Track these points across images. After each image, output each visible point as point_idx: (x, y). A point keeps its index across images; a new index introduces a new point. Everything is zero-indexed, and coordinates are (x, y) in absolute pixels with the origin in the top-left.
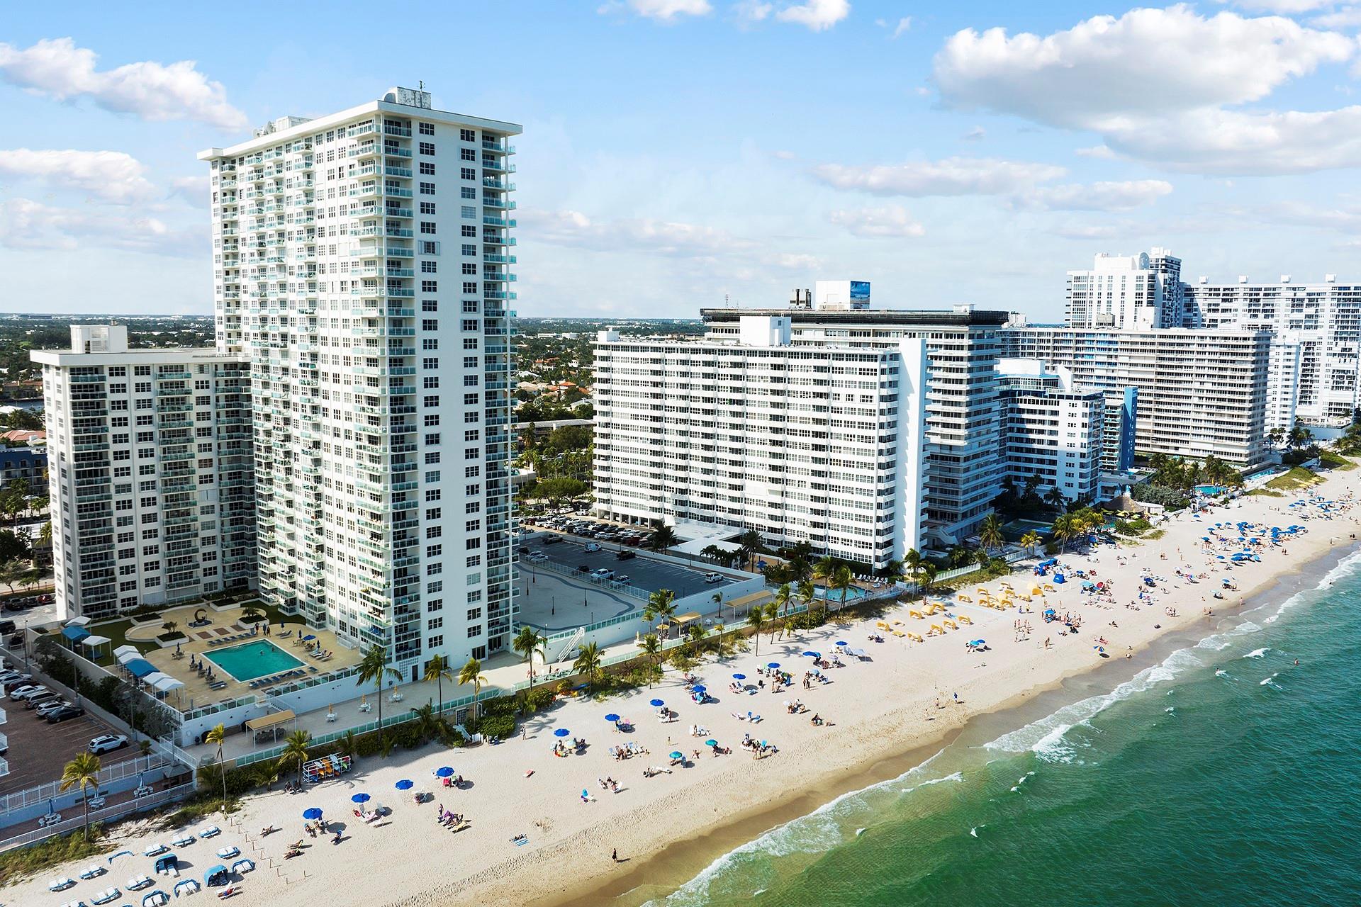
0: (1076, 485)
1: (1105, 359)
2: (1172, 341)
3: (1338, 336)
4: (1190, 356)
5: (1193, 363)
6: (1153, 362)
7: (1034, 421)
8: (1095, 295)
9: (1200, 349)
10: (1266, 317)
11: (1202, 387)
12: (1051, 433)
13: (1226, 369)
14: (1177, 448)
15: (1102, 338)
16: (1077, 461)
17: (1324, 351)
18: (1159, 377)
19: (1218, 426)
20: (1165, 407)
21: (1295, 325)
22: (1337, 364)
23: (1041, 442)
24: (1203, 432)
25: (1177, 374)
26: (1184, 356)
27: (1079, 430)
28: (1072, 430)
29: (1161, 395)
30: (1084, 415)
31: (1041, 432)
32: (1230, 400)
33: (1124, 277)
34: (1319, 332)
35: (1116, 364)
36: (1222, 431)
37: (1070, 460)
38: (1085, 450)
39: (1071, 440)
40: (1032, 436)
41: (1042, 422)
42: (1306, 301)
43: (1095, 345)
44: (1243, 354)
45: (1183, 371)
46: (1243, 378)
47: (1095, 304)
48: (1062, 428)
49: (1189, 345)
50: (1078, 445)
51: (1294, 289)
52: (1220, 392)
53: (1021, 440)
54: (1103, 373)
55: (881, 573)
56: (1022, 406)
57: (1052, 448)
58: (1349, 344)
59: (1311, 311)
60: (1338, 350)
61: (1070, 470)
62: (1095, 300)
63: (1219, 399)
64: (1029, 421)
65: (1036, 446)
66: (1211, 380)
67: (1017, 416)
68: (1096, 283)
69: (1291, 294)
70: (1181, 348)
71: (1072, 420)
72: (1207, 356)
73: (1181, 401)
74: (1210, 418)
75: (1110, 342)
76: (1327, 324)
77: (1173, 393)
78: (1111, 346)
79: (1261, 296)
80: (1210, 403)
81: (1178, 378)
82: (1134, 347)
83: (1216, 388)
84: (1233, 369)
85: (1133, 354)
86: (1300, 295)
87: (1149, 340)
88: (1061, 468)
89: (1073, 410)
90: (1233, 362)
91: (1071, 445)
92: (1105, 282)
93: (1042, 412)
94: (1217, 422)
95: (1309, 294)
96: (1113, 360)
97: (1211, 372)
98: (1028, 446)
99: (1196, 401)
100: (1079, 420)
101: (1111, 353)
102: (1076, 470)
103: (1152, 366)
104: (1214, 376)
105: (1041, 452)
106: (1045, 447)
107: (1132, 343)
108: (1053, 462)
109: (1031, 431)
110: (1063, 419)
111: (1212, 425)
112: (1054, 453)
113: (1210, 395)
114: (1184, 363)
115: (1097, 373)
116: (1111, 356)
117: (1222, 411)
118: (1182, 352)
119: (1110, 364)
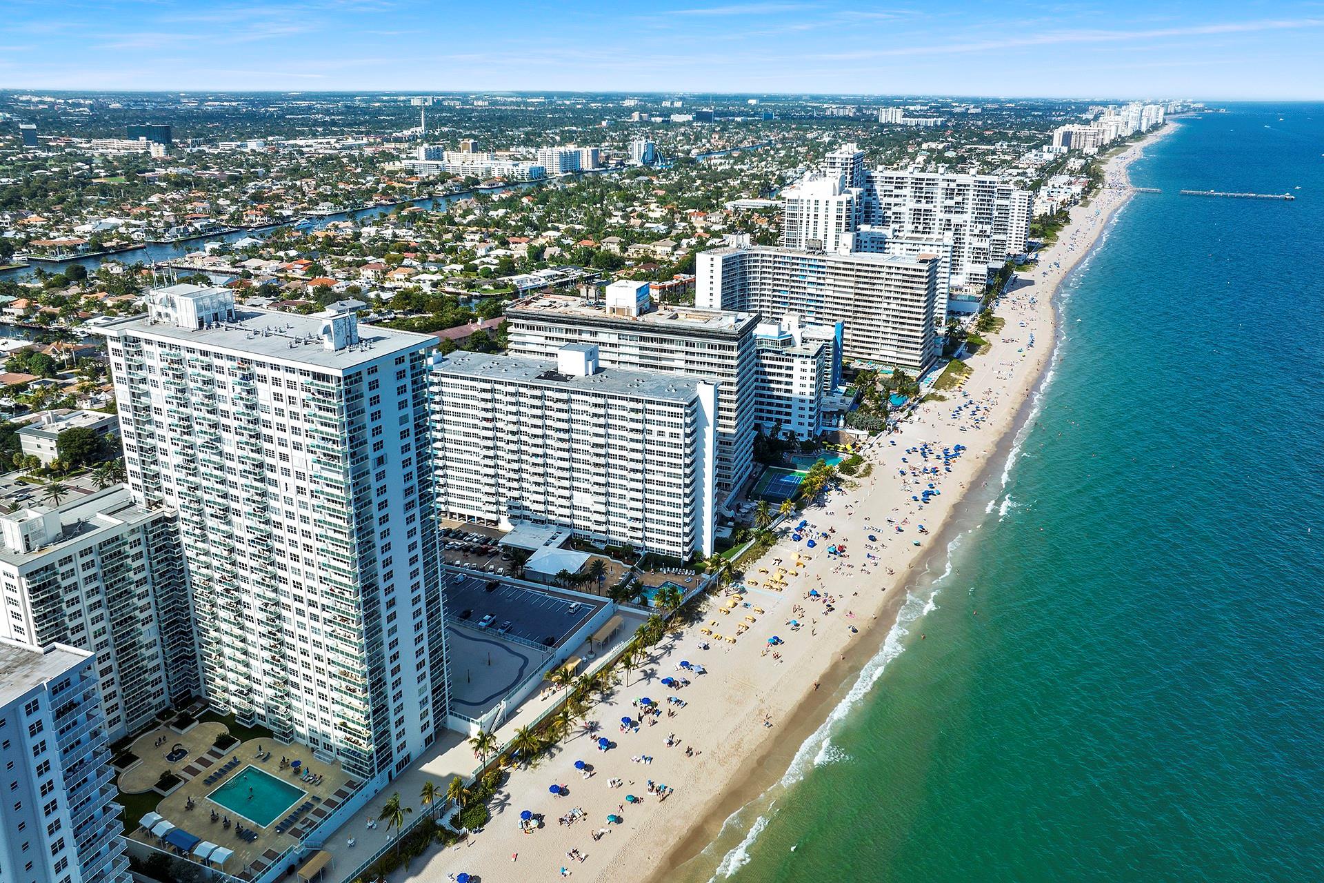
0: (806, 424)
1: (814, 280)
2: (867, 268)
3: (977, 221)
4: (880, 282)
5: (882, 287)
6: (852, 284)
7: (774, 374)
8: (805, 216)
9: (888, 276)
10: (927, 202)
11: (889, 307)
12: (787, 383)
13: (907, 294)
14: (870, 354)
15: (812, 263)
16: (807, 405)
17: (968, 233)
18: (857, 297)
19: (900, 338)
20: (860, 321)
21: (948, 210)
22: (976, 244)
23: (779, 390)
24: (889, 342)
25: (870, 296)
26: (875, 281)
27: (808, 382)
28: (803, 382)
29: (857, 312)
30: (812, 371)
31: (779, 382)
32: (909, 318)
33: (827, 202)
34: (965, 217)
35: (823, 284)
36: (903, 342)
37: (802, 405)
38: (813, 398)
39: (803, 390)
40: (772, 385)
41: (781, 375)
42: (956, 191)
43: (807, 268)
44: (919, 283)
45: (875, 293)
46: (918, 301)
47: (804, 223)
48: (796, 380)
49: (879, 272)
50: (808, 393)
51: (948, 180)
52: (902, 311)
53: (764, 388)
54: (813, 291)
55: (688, 565)
56: (765, 362)
57: (788, 395)
58: (986, 227)
59: (959, 199)
60: (977, 232)
61: (802, 412)
62: (805, 219)
63: (901, 317)
64: (770, 374)
65: (775, 393)
66: (895, 301)
67: (761, 369)
68: (805, 206)
69: (945, 185)
70: (873, 275)
71: (803, 374)
72: (893, 283)
73: (873, 317)
74: (894, 331)
75: (819, 266)
76: (970, 211)
77: (867, 310)
78: (820, 269)
79: (924, 185)
80: (894, 320)
81: (871, 299)
82: (837, 271)
83: (899, 308)
84: (911, 294)
85: (837, 277)
86: (953, 185)
87: (849, 266)
88: (795, 411)
89: (804, 366)
90: (912, 288)
91: (803, 393)
92: (812, 206)
93: (780, 367)
94: (899, 335)
95: (958, 185)
96: (821, 281)
97: (897, 295)
98: (769, 393)
99: (884, 317)
100: (809, 374)
101: (820, 275)
102: (807, 413)
103: (852, 287)
104: (898, 298)
105: (779, 398)
106: (782, 394)
107: (836, 268)
108: (789, 406)
109: (771, 381)
110: (796, 373)
111: (896, 337)
112: (789, 399)
113: (895, 313)
114: (875, 287)
115: (809, 291)
116: (820, 278)
117: (904, 327)
118: (874, 278)
119: (819, 284)
